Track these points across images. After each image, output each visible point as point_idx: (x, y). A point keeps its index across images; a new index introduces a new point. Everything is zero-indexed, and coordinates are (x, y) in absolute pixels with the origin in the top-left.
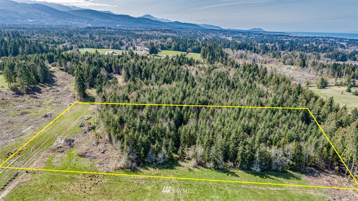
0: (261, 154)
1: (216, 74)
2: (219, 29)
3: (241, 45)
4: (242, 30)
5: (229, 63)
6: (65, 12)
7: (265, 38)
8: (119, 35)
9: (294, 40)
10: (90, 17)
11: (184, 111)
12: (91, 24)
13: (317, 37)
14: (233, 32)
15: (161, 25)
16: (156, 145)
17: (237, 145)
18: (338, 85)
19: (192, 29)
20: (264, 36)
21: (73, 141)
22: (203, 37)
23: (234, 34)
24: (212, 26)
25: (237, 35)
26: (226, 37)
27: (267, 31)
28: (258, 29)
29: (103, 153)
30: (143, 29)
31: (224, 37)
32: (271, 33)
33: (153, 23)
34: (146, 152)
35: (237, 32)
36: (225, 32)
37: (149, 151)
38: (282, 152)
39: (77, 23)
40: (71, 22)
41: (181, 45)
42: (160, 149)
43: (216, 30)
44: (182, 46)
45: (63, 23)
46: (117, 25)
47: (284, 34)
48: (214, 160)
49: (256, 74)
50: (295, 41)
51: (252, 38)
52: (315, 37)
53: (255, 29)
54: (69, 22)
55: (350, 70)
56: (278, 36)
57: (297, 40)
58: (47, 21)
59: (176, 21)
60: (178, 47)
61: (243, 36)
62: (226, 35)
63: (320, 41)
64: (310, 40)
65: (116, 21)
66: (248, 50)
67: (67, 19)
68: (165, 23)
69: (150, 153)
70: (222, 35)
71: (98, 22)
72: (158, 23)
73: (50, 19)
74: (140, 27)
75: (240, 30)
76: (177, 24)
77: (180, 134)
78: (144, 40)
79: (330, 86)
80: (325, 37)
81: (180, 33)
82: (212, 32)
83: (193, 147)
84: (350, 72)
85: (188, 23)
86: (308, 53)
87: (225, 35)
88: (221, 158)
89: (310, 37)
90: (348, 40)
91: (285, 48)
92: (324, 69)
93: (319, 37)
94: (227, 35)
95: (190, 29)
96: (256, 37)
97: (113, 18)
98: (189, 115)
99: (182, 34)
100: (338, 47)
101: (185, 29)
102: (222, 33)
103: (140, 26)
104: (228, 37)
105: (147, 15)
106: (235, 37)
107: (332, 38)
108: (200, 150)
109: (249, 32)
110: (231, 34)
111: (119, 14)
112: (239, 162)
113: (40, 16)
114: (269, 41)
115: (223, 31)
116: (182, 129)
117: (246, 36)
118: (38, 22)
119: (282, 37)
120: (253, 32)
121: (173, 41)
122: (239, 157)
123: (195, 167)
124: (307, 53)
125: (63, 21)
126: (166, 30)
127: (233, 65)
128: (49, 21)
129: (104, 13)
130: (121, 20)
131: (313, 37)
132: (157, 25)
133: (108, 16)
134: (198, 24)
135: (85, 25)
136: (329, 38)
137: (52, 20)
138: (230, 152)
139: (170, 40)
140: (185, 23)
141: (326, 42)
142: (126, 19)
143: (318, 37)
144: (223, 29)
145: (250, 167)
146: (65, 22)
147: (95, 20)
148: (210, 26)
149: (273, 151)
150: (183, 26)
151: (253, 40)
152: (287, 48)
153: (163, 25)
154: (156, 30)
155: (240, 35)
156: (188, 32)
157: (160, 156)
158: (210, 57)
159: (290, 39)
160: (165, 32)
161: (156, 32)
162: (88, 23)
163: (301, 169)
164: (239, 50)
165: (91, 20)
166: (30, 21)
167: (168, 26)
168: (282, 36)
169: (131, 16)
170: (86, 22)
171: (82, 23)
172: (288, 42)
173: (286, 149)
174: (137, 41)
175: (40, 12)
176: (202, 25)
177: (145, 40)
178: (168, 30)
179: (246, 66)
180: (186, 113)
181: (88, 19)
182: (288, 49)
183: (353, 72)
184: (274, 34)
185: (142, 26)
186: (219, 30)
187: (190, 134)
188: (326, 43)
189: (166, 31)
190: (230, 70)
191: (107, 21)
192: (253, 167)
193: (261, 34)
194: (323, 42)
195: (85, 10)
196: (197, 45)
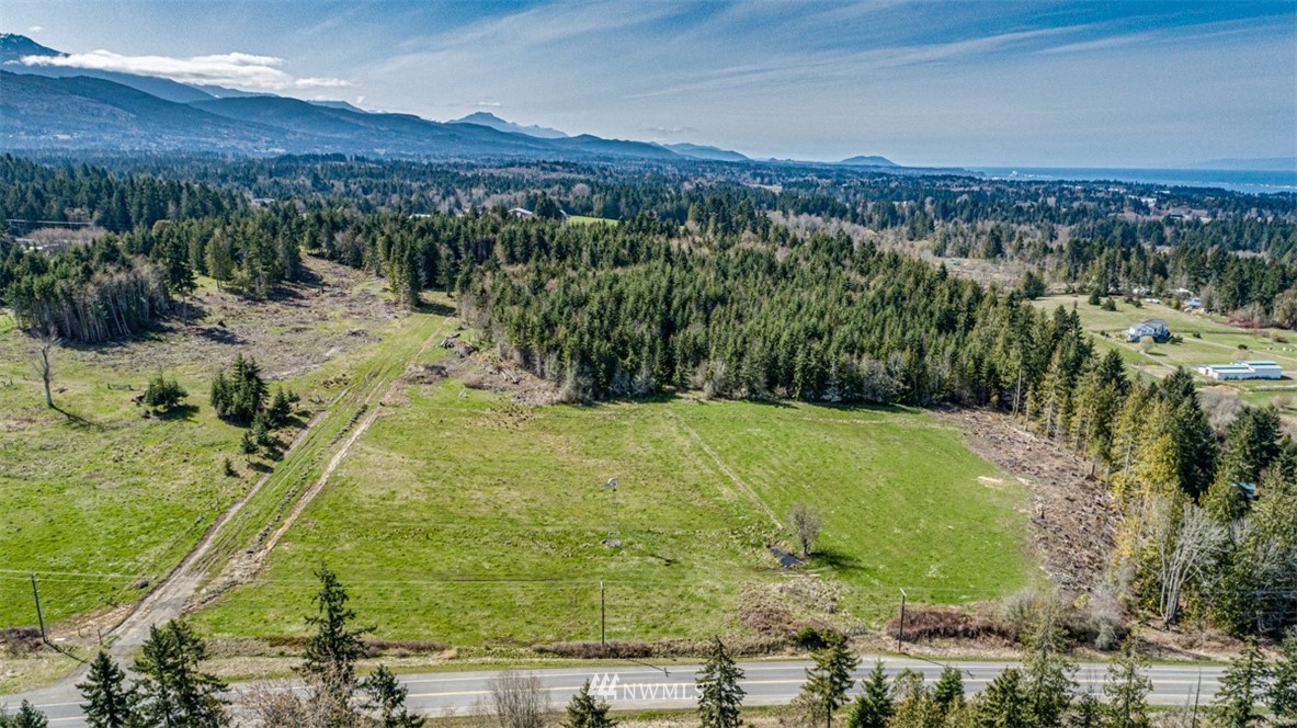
0: (842, 368)
1: (740, 253)
2: (736, 160)
3: (811, 204)
4: (818, 163)
5: (772, 235)
6: (186, 105)
7: (893, 185)
8: (404, 178)
9: (989, 190)
10: (276, 123)
11: (676, 312)
12: (283, 145)
13: (1067, 182)
14: (785, 170)
15: (531, 148)
16: (628, 359)
17: (793, 353)
18: (1074, 292)
19: (643, 159)
20: (889, 182)
21: (444, 368)
22: (686, 184)
23: (790, 176)
24: (712, 150)
25: (801, 179)
26: (762, 183)
27: (903, 165)
28: (872, 158)
29: (517, 383)
30: (473, 162)
31: (756, 186)
32: (915, 172)
33: (504, 141)
34: (610, 374)
35: (798, 169)
36: (757, 169)
37: (615, 372)
38: (883, 366)
39: (234, 143)
40: (210, 140)
41: (623, 200)
42: (638, 366)
43: (726, 163)
44: (627, 204)
45: (183, 142)
46: (377, 150)
47: (958, 175)
48: (749, 383)
49: (845, 256)
50: (989, 193)
51: (850, 187)
52: (1061, 182)
53: (863, 157)
54: (203, 139)
55: (1118, 257)
56: (938, 178)
57: (998, 189)
58: (125, 136)
59: (585, 135)
60: (617, 208)
61: (819, 181)
62: (762, 179)
63: (1072, 193)
64: (1040, 191)
65: (373, 135)
66: (832, 216)
67: (195, 131)
68: (545, 142)
69: (617, 375)
70: (750, 179)
71: (308, 139)
72: (520, 143)
73: (134, 131)
74: (459, 157)
75: (812, 163)
76: (588, 143)
77: (673, 350)
78: (497, 193)
79: (1052, 294)
80: (1094, 183)
81: (607, 174)
82: (713, 170)
83: (704, 364)
84: (1118, 264)
85: (627, 142)
86: (1022, 226)
87: (759, 179)
88: (762, 378)
89: (1043, 182)
90: (1170, 189)
91: (953, 213)
92: (1048, 258)
93: (1075, 183)
94: (766, 180)
95: (636, 159)
96: (862, 183)
97: (358, 127)
98: (689, 316)
99: (611, 175)
100: (1125, 209)
101: (620, 160)
102: (748, 173)
103: (458, 153)
104: (771, 183)
105: (479, 114)
106: (791, 183)
107: (1117, 183)
108: (719, 368)
109: (841, 170)
110: (778, 176)
111: (379, 112)
112: (797, 385)
113: (96, 120)
114: (904, 195)
115: (752, 165)
116: (678, 339)
117: (829, 181)
118: (93, 140)
119: (949, 183)
120: (856, 169)
121: (593, 192)
122: (798, 376)
123: (711, 399)
124: (1019, 224)
125: (183, 138)
126: (557, 163)
127: (784, 241)
128: (133, 136)
129: (326, 108)
130: (391, 130)
131: (1054, 183)
132: (520, 147)
133: (342, 118)
134: (661, 144)
135: (264, 151)
136: (1107, 183)
137: (142, 133)
138: (780, 368)
139: (583, 189)
140: (616, 142)
141: (1092, 195)
142: (405, 128)
143: (1071, 183)
144: (753, 161)
145: (820, 396)
146: (191, 141)
147: (295, 133)
148: (702, 149)
149: (865, 364)
150: (610, 152)
151: (852, 191)
152: (959, 212)
153: (540, 147)
154: (521, 165)
155: (811, 177)
156: (632, 169)
157: (639, 378)
158: (720, 225)
159: (976, 188)
160: (555, 170)
161: (523, 170)
162: (271, 143)
163: (923, 400)
164: (805, 215)
165: (283, 132)
166: (61, 137)
167: (559, 151)
168: (951, 178)
169: (424, 116)
170: (264, 139)
171: (250, 145)
172: (965, 197)
173: (891, 361)
174: (471, 195)
175: (94, 105)
176: (675, 146)
177: (499, 191)
178: (565, 165)
179: (819, 241)
180: (680, 313)
181: (271, 129)
182: (964, 216)
183: (1124, 263)
184: (927, 174)
185: (465, 152)
186: (738, 164)
187: (695, 344)
188: (1092, 200)
189: (559, 168)
190: (776, 250)
191: (338, 135)
192: (826, 394)
193: (881, 175)
194: (1082, 195)
195: (257, 98)
196: (672, 201)
